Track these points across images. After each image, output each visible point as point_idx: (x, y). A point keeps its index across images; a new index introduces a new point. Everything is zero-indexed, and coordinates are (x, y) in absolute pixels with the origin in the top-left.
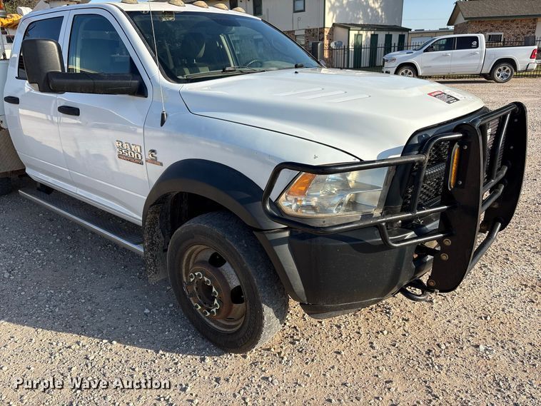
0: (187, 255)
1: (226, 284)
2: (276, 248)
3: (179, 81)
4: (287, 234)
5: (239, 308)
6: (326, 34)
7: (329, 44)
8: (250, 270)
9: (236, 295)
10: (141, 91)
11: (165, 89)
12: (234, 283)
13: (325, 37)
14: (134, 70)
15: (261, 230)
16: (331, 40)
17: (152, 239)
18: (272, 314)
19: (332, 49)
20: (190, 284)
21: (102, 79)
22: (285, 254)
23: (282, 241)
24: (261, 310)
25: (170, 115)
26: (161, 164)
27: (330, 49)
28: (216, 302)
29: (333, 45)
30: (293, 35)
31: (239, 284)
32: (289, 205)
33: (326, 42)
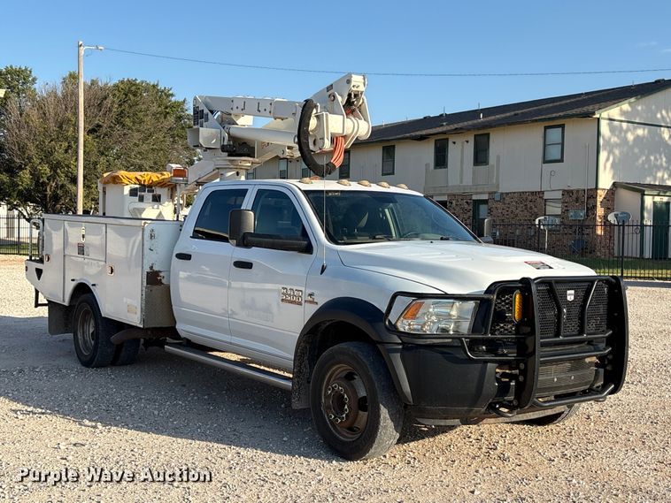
0: (327, 377)
1: (355, 393)
2: (392, 355)
3: (337, 244)
4: (400, 347)
5: (363, 415)
6: (599, 199)
7: (605, 217)
8: (374, 378)
9: (362, 404)
10: (308, 249)
11: (328, 248)
12: (362, 393)
13: (598, 204)
14: (305, 234)
15: (382, 343)
16: (608, 210)
17: (300, 367)
18: (388, 416)
19: (611, 225)
20: (327, 397)
21: (281, 239)
22: (398, 362)
23: (396, 351)
24: (379, 409)
25: (328, 267)
26: (317, 303)
27: (606, 223)
28: (346, 407)
29: (611, 218)
30: (542, 198)
31: (365, 395)
32: (403, 326)
33: (600, 211)
